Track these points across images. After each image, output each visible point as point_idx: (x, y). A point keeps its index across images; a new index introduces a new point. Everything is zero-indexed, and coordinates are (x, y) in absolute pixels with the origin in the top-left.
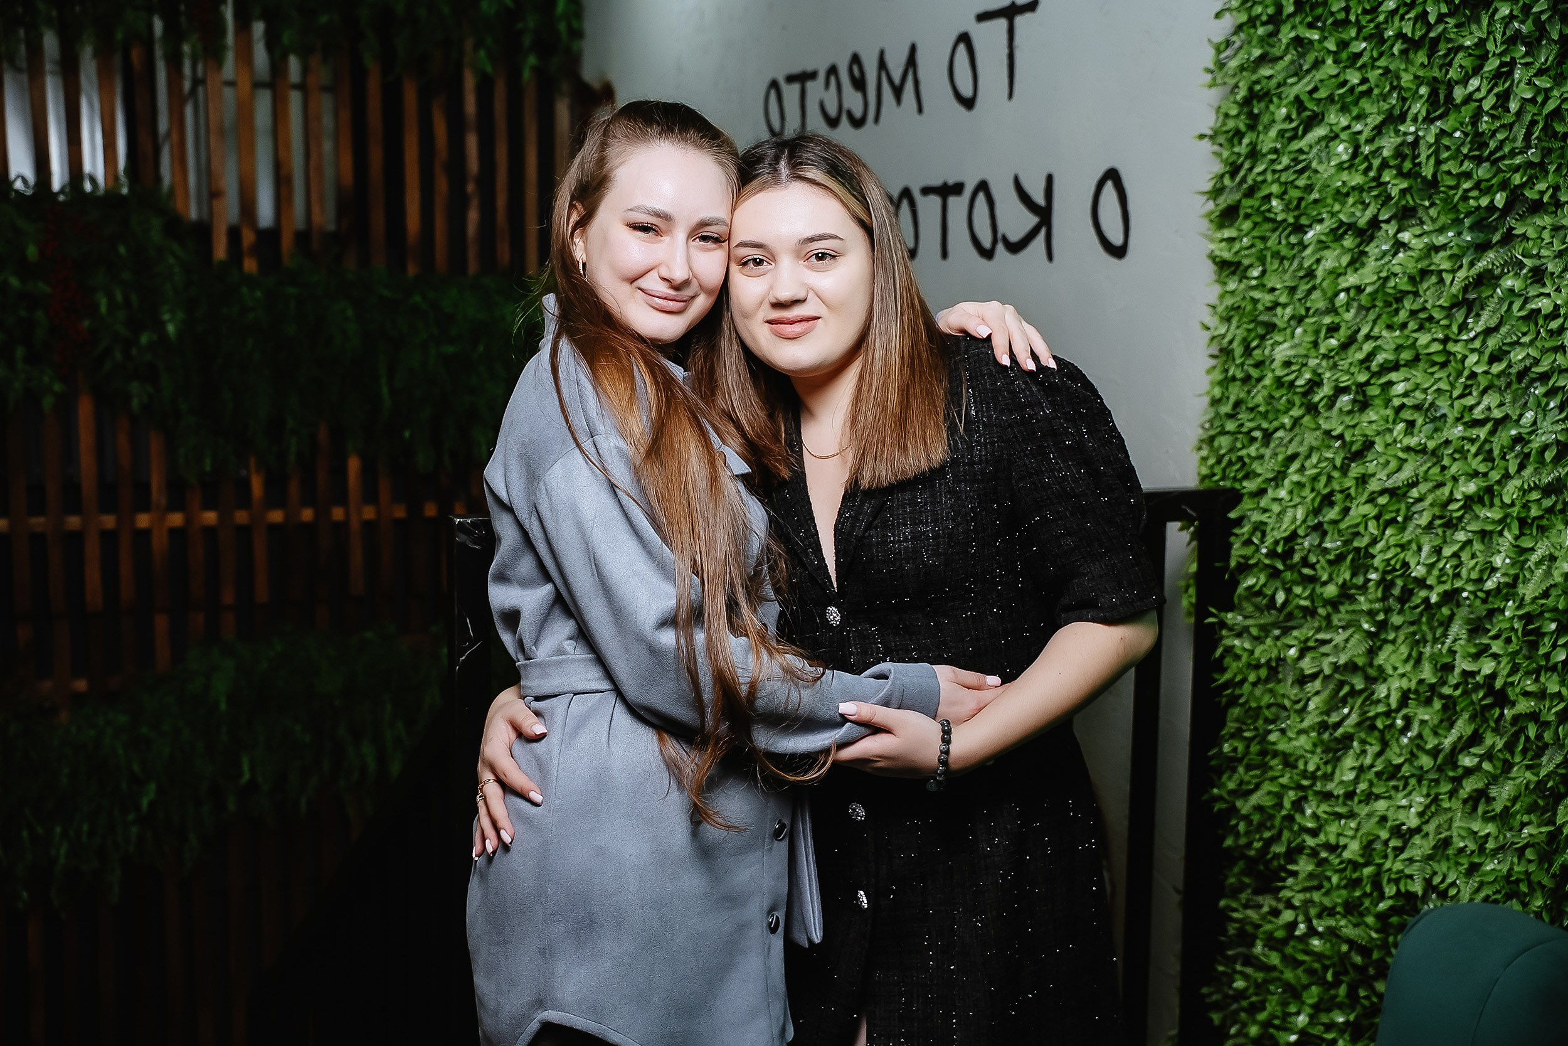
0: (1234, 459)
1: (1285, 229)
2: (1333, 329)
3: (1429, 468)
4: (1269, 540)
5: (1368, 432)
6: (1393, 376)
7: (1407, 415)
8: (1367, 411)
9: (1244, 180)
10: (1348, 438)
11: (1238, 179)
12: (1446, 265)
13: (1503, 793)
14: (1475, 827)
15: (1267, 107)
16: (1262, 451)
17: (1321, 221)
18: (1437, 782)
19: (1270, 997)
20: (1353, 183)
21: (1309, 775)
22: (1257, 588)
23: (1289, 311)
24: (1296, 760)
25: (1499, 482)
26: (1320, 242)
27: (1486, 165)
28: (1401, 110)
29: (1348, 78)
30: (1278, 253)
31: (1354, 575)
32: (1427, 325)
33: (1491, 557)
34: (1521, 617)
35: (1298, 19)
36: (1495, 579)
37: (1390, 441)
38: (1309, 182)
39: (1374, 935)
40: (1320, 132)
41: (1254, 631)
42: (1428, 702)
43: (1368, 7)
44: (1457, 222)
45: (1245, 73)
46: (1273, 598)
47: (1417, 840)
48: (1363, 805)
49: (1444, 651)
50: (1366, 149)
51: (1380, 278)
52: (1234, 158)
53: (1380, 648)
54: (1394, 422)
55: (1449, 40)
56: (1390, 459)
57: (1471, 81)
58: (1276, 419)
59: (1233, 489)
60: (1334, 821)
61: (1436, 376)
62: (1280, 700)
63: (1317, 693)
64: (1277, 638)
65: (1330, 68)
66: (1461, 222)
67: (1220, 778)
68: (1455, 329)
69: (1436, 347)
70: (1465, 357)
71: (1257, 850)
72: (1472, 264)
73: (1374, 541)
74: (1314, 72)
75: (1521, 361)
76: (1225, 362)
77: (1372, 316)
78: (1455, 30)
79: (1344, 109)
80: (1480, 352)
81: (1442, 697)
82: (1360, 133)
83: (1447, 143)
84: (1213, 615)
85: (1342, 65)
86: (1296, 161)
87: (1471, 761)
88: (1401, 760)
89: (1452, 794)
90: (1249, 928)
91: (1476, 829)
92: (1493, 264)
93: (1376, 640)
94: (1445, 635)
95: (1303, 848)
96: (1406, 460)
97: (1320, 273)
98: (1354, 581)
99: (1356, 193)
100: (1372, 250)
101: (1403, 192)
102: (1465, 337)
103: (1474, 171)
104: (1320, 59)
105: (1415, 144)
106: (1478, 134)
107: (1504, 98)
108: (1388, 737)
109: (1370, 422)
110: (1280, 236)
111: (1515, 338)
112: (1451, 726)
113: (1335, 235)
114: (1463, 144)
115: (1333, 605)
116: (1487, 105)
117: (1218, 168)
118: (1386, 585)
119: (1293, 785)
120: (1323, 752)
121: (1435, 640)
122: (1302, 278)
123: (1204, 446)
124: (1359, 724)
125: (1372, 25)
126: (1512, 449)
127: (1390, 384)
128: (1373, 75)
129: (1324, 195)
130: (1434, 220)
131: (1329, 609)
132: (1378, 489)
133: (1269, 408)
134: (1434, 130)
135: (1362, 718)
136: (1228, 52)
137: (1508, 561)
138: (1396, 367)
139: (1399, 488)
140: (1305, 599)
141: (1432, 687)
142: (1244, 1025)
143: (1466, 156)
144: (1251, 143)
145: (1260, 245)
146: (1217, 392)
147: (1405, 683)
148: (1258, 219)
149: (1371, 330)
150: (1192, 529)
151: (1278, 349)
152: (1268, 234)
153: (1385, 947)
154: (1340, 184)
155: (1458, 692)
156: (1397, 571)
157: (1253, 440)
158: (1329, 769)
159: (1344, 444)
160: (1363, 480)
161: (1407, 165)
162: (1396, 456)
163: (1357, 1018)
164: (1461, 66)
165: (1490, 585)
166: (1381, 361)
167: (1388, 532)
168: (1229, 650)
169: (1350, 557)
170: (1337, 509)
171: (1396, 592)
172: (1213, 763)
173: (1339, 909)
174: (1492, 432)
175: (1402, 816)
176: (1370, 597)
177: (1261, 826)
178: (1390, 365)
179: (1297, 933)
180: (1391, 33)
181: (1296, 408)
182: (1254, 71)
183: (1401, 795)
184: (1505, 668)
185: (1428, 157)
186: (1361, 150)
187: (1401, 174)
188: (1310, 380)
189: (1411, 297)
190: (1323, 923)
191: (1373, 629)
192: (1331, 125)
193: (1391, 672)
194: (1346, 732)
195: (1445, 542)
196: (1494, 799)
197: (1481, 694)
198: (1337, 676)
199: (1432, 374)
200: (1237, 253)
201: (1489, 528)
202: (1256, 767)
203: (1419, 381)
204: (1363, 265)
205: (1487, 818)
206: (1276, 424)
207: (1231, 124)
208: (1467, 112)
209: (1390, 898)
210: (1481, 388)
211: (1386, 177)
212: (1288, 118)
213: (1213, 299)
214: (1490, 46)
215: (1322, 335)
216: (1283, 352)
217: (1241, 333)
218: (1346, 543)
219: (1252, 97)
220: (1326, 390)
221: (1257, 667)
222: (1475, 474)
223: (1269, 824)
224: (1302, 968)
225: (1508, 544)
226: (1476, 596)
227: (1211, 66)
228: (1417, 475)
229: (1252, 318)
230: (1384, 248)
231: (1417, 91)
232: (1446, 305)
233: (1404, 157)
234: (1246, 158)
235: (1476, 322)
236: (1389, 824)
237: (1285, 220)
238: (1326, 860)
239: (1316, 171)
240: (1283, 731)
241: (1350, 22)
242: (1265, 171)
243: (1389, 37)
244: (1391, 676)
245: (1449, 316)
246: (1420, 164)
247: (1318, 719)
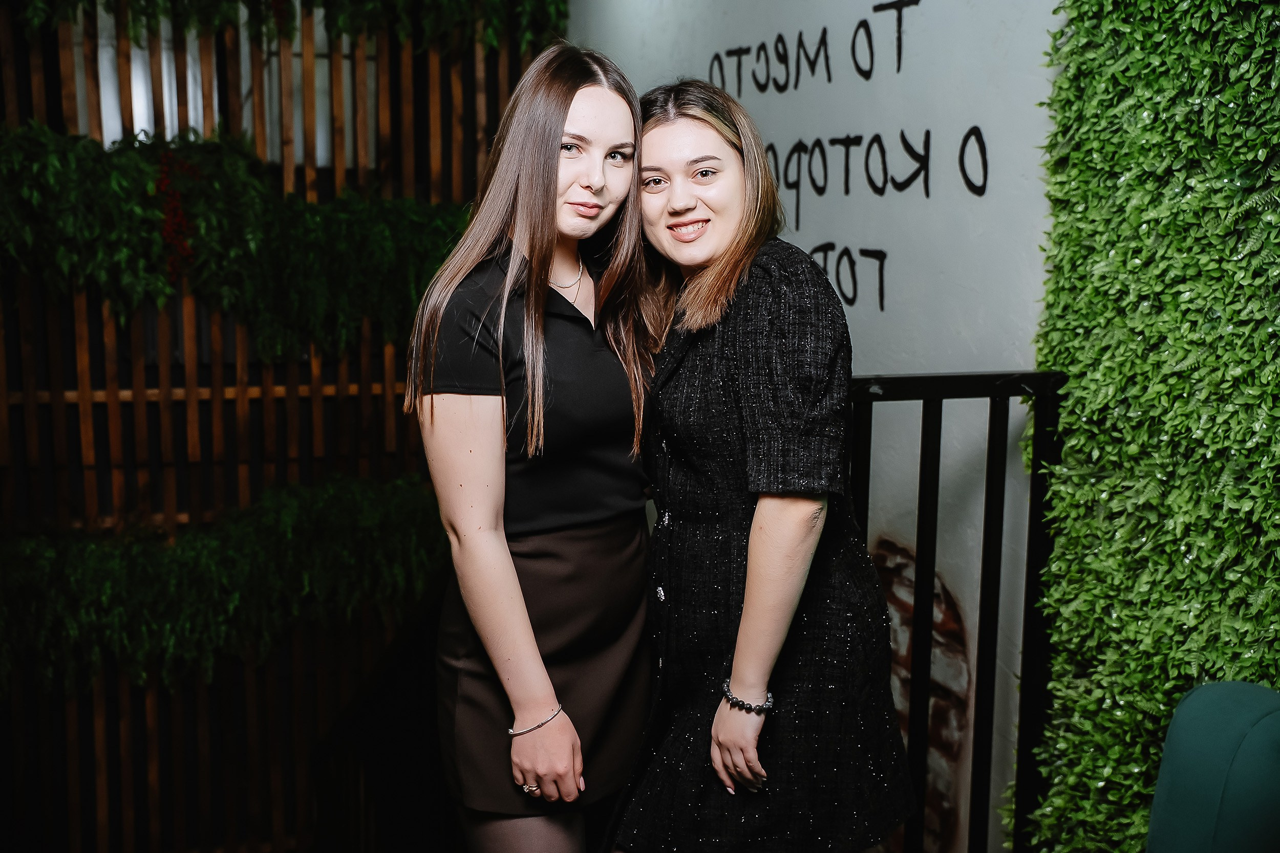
0: (1063, 350)
1: (1102, 176)
2: (1137, 252)
3: (1207, 357)
4: (1087, 411)
5: (1163, 330)
6: (1181, 287)
7: (1191, 317)
8: (1162, 314)
9: (1072, 138)
10: (1147, 334)
11: (1068, 137)
12: (1222, 204)
13: (1258, 600)
14: (1237, 625)
15: (1091, 82)
16: (1084, 343)
17: (1130, 170)
18: (1210, 592)
19: (1084, 754)
20: (1154, 142)
21: (1115, 588)
22: (1078, 447)
23: (1105, 237)
24: (1106, 577)
25: (1259, 367)
26: (1129, 185)
27: (1253, 128)
28: (1190, 87)
29: (1151, 61)
30: (1097, 193)
31: (1150, 437)
32: (1208, 249)
33: (1252, 423)
34: (1272, 469)
35: (1115, 16)
36: (1254, 440)
37: (1178, 336)
38: (1121, 140)
39: (1162, 707)
40: (1130, 101)
41: (1076, 480)
42: (1205, 532)
43: (1167, 8)
44: (1231, 171)
45: (1074, 56)
46: (1090, 455)
47: (1194, 635)
48: (1155, 610)
49: (1216, 495)
50: (1164, 116)
51: (1172, 213)
52: (1066, 121)
53: (1170, 492)
54: (1182, 322)
55: (1227, 34)
56: (1178, 350)
57: (1242, 66)
58: (1094, 319)
59: (1061, 373)
60: (1133, 622)
61: (1214, 288)
62: (1094, 532)
63: (1122, 526)
64: (1093, 485)
65: (1137, 53)
66: (1233, 171)
67: (1049, 590)
68: (1227, 252)
69: (1213, 265)
70: (1235, 273)
71: (1076, 644)
72: (1241, 203)
73: (1165, 412)
74: (1127, 56)
75: (1276, 276)
76: (1057, 276)
77: (1166, 242)
78: (1231, 26)
79: (1148, 85)
80: (1246, 269)
81: (1214, 528)
82: (1159, 103)
83: (1224, 112)
84: (1045, 467)
85: (1147, 51)
86: (1111, 123)
87: (1234, 576)
88: (1184, 576)
89: (1222, 601)
90: (1069, 704)
91: (1238, 628)
92: (1257, 204)
93: (1167, 486)
94: (1217, 482)
95: (1110, 642)
96: (1190, 351)
97: (1128, 209)
98: (1151, 442)
99: (1156, 148)
100: (1167, 192)
101: (1191, 148)
102: (1235, 258)
103: (1244, 133)
104: (1131, 46)
105: (1201, 112)
106: (1247, 105)
107: (1266, 79)
108: (1174, 558)
109: (1164, 322)
110: (1099, 181)
111: (1272, 260)
112: (1221, 550)
113: (1140, 180)
114: (1236, 112)
115: (1136, 459)
116: (1253, 84)
117: (1054, 128)
118: (1174, 444)
119: (1102, 595)
120: (1126, 571)
121: (1210, 486)
122: (1115, 213)
123: (1041, 340)
124: (1153, 550)
125: (1170, 21)
126: (1268, 342)
127: (1179, 293)
128: (1170, 60)
129: (1133, 150)
130: (1214, 170)
131: (1133, 463)
132: (1169, 372)
133: (1089, 311)
134: (1214, 102)
135: (1156, 544)
136: (1064, 39)
137: (1264, 426)
138: (1183, 280)
139: (1184, 371)
140: (1114, 455)
141: (1207, 521)
142: (1065, 776)
143: (1238, 122)
144: (1079, 109)
145: (1083, 187)
146: (1051, 299)
147: (1187, 519)
148: (1083, 168)
149: (1166, 252)
150: (1030, 402)
151: (1097, 266)
152: (1090, 179)
153: (1169, 715)
154: (1144, 142)
155: (1226, 525)
156: (1183, 434)
157: (1078, 335)
158: (1130, 583)
159: (1144, 339)
160: (1158, 365)
161: (1194, 128)
162: (1183, 348)
163: (1148, 769)
164: (1235, 53)
165: (1250, 445)
166: (1173, 276)
167: (1176, 405)
168: (1056, 494)
169: (1147, 423)
170: (1138, 387)
171: (1182, 450)
172: (1043, 579)
173: (1136, 688)
174: (1254, 330)
175: (1183, 618)
176: (1162, 454)
177: (1079, 626)
178: (1179, 279)
179: (1104, 706)
180: (1184, 28)
181: (1109, 311)
182: (1082, 55)
183: (1183, 602)
184: (1260, 508)
185: (1209, 123)
186: (1159, 117)
187: (1190, 135)
188: (1120, 291)
189: (1195, 227)
190: (1123, 698)
191: (1164, 478)
192: (1138, 97)
193: (1176, 510)
194: (1144, 556)
195: (1218, 412)
196: (1251, 605)
197: (1242, 527)
198: (1137, 513)
199: (1211, 286)
200: (1066, 193)
201: (1251, 402)
202: (1076, 582)
203: (1200, 291)
204: (1161, 203)
205: (1246, 619)
206: (1094, 323)
207: (1064, 95)
208: (1240, 87)
209: (1173, 679)
210: (1247, 297)
211: (1178, 137)
212: (1107, 91)
213: (1049, 228)
214: (1257, 39)
215: (1129, 256)
216: (1100, 268)
217: (1068, 254)
218: (1145, 413)
219: (1080, 74)
220: (1132, 298)
221: (1078, 506)
222: (1242, 361)
223: (1084, 625)
224: (1108, 733)
225: (1264, 414)
226: (1241, 453)
227: (1050, 51)
228: (1198, 362)
229: (1077, 243)
230: (1177, 190)
231: (1202, 72)
232: (1221, 234)
233: (1192, 122)
234: (1075, 120)
235: (1244, 247)
236: (1174, 623)
237: (1102, 169)
238: (1127, 652)
239: (1127, 132)
240: (1096, 555)
241: (1154, 18)
242: (1089, 131)
243: (1183, 31)
244: (1177, 513)
245: (1224, 243)
246: (1203, 128)
247: (1123, 546)
